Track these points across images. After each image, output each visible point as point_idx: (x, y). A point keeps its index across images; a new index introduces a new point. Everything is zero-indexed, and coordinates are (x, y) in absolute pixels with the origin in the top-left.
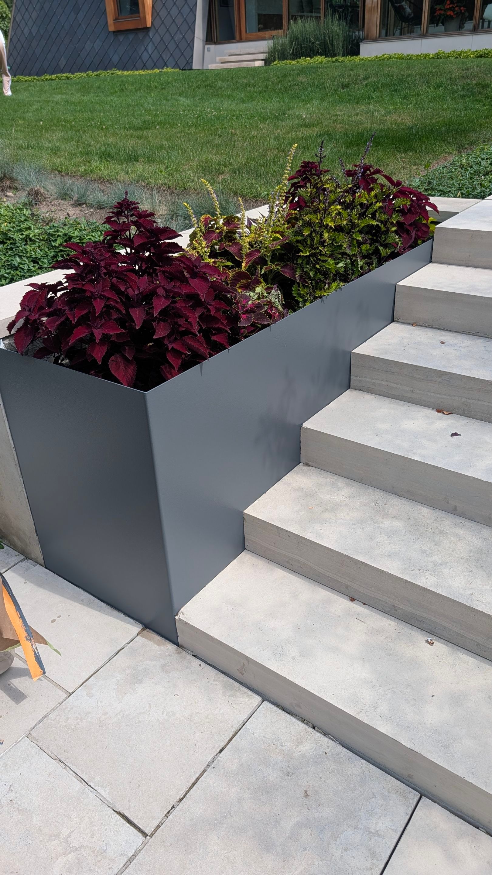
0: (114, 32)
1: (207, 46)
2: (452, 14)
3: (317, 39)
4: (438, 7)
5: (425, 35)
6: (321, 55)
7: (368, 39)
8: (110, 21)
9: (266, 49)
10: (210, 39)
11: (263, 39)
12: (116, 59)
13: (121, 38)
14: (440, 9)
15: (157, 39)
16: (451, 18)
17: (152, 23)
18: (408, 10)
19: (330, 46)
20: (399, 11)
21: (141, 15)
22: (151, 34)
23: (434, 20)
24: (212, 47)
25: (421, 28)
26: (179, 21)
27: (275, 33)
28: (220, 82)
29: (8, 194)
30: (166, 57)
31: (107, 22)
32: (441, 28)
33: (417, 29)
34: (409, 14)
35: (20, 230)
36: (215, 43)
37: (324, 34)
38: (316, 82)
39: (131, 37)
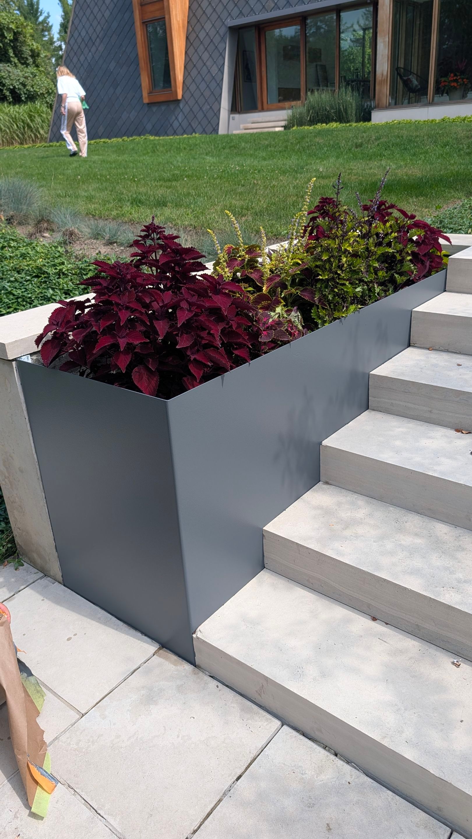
0: (148, 104)
1: (232, 116)
2: (456, 85)
3: (332, 107)
4: (443, 79)
5: (432, 103)
6: (336, 121)
7: (379, 107)
8: (145, 94)
9: (286, 117)
10: (235, 109)
11: (283, 109)
12: (149, 127)
13: (154, 109)
14: (445, 81)
15: (186, 109)
16: (455, 88)
17: (182, 96)
18: (415, 82)
19: (344, 114)
20: (407, 83)
21: (173, 89)
22: (181, 105)
23: (439, 91)
24: (237, 116)
25: (427, 98)
26: (207, 93)
27: (293, 103)
28: (243, 144)
29: (45, 235)
30: (194, 124)
31: (142, 96)
32: (446, 97)
33: (423, 98)
34: (416, 86)
35: (54, 265)
36: (239, 113)
37: (339, 103)
38: (331, 142)
39: (163, 108)
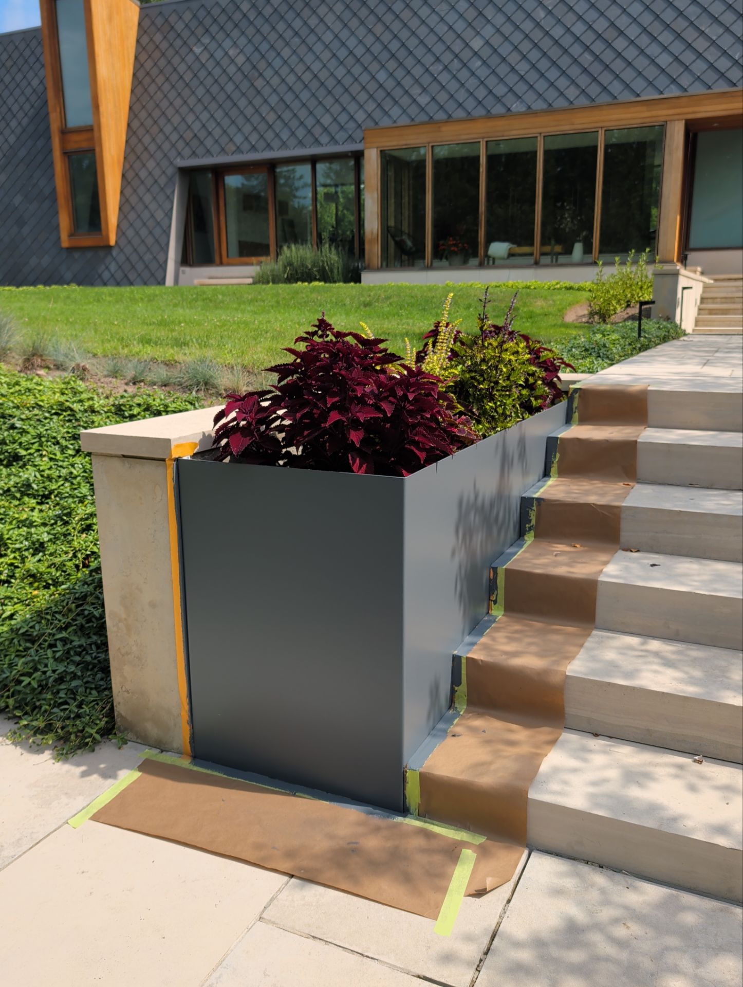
0: (68, 249)
1: (182, 269)
2: (456, 249)
3: (314, 266)
5: (430, 268)
6: (319, 280)
7: (368, 268)
8: (64, 236)
9: (254, 274)
10: (186, 260)
12: (69, 275)
13: (77, 255)
14: (443, 245)
15: (121, 258)
16: (455, 253)
17: (116, 242)
18: (409, 243)
20: (400, 245)
21: (104, 233)
22: (114, 253)
23: (439, 254)
24: (187, 270)
26: (150, 241)
27: (263, 259)
30: (132, 276)
31: (59, 238)
33: (420, 263)
34: (411, 248)
36: (191, 265)
37: (323, 261)
39: (89, 255)
